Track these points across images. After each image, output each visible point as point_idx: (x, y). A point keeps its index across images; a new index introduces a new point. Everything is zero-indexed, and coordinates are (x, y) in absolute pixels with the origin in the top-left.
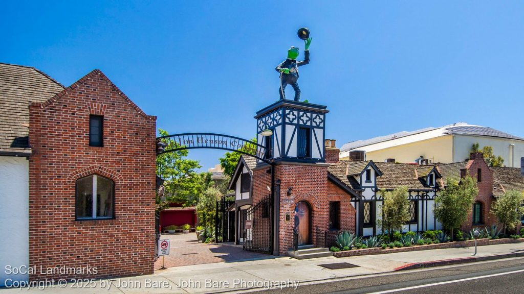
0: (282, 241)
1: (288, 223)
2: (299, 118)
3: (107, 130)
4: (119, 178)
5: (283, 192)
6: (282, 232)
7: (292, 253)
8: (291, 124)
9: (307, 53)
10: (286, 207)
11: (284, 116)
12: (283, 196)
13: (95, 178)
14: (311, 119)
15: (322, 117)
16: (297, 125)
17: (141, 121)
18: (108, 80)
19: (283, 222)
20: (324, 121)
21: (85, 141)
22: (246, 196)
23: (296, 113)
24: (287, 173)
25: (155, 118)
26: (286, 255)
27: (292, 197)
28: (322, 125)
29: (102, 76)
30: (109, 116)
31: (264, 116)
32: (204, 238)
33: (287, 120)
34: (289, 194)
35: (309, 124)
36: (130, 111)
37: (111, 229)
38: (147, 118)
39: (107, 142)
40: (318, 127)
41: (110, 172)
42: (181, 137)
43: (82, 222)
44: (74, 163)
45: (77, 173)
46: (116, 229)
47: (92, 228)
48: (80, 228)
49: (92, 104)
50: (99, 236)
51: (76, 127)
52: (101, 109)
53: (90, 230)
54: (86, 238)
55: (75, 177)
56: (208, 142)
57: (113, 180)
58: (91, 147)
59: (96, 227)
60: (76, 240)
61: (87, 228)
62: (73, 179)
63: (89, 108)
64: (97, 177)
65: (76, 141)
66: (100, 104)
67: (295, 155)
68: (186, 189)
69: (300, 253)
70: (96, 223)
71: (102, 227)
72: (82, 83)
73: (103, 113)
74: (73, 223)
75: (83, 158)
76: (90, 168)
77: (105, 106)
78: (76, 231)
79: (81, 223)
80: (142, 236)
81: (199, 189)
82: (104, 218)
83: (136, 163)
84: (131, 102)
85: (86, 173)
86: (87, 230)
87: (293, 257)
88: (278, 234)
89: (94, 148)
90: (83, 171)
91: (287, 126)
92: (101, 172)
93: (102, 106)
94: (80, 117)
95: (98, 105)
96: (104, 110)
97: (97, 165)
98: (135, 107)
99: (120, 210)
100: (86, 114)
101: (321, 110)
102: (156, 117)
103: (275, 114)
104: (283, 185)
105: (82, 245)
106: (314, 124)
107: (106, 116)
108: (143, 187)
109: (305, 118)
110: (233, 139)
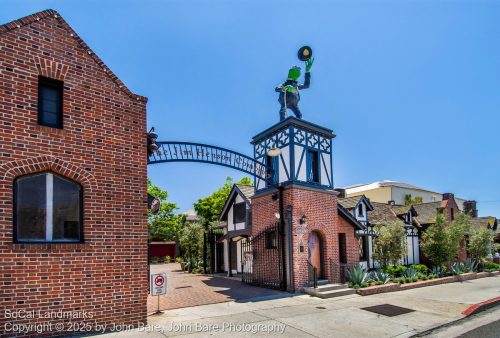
0: (297, 275)
1: (302, 254)
2: (307, 139)
3: (69, 105)
4: (88, 179)
5: (295, 219)
6: (297, 266)
7: (311, 289)
8: (299, 144)
9: (308, 76)
10: (300, 236)
11: (292, 136)
12: (296, 224)
13: (50, 178)
14: (319, 143)
15: (328, 141)
16: (305, 147)
17: (124, 101)
18: (69, 30)
19: (297, 254)
20: (330, 146)
21: (29, 115)
22: (241, 226)
23: (304, 133)
24: (299, 199)
25: (144, 100)
26: (303, 292)
27: (305, 225)
28: (329, 150)
29: (60, 20)
30: (72, 84)
31: (264, 139)
32: (190, 269)
33: (295, 140)
34: (301, 222)
35: (316, 147)
36: (105, 83)
37: (77, 258)
38: (133, 97)
39: (69, 122)
40: (325, 151)
41: (74, 169)
42: (177, 146)
43: (25, 245)
44: (9, 147)
45: (15, 164)
46: (85, 258)
47: (43, 255)
48: (22, 255)
49: (42, 61)
50: (56, 269)
51: (14, 90)
52: (59, 71)
53: (40, 259)
54: (32, 271)
55: (11, 171)
56: (210, 155)
57: (79, 184)
58: (41, 127)
59: (52, 255)
60: (14, 275)
61: (35, 255)
62: (8, 175)
63: (38, 66)
64: (54, 177)
65: (13, 113)
66: (57, 64)
67: (305, 180)
68: (167, 226)
69: (322, 290)
70: (49, 248)
71: (62, 255)
72: (26, 24)
73: (62, 77)
74: (8, 247)
75: (26, 143)
76: (39, 159)
77: (65, 68)
78: (15, 260)
79: (22, 247)
80: (128, 269)
81: (177, 227)
82: (65, 240)
83: (117, 161)
84: (108, 69)
85: (31, 167)
86: (35, 259)
87: (313, 295)
88: (292, 267)
89: (46, 128)
90: (26, 163)
91: (296, 146)
92: (59, 167)
93: (60, 66)
94: (20, 77)
95: (54, 65)
96: (64, 72)
97: (51, 156)
98: (115, 79)
99: (92, 229)
100: (32, 73)
101: (328, 134)
102: (146, 99)
103: (279, 135)
104: (295, 211)
105: (26, 283)
106: (321, 148)
107: (67, 82)
108: (128, 198)
109: (313, 141)
110: (237, 156)
